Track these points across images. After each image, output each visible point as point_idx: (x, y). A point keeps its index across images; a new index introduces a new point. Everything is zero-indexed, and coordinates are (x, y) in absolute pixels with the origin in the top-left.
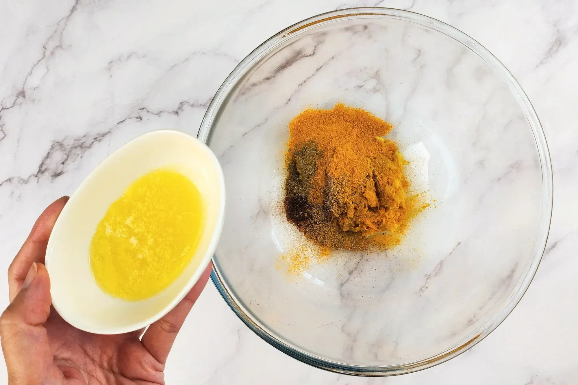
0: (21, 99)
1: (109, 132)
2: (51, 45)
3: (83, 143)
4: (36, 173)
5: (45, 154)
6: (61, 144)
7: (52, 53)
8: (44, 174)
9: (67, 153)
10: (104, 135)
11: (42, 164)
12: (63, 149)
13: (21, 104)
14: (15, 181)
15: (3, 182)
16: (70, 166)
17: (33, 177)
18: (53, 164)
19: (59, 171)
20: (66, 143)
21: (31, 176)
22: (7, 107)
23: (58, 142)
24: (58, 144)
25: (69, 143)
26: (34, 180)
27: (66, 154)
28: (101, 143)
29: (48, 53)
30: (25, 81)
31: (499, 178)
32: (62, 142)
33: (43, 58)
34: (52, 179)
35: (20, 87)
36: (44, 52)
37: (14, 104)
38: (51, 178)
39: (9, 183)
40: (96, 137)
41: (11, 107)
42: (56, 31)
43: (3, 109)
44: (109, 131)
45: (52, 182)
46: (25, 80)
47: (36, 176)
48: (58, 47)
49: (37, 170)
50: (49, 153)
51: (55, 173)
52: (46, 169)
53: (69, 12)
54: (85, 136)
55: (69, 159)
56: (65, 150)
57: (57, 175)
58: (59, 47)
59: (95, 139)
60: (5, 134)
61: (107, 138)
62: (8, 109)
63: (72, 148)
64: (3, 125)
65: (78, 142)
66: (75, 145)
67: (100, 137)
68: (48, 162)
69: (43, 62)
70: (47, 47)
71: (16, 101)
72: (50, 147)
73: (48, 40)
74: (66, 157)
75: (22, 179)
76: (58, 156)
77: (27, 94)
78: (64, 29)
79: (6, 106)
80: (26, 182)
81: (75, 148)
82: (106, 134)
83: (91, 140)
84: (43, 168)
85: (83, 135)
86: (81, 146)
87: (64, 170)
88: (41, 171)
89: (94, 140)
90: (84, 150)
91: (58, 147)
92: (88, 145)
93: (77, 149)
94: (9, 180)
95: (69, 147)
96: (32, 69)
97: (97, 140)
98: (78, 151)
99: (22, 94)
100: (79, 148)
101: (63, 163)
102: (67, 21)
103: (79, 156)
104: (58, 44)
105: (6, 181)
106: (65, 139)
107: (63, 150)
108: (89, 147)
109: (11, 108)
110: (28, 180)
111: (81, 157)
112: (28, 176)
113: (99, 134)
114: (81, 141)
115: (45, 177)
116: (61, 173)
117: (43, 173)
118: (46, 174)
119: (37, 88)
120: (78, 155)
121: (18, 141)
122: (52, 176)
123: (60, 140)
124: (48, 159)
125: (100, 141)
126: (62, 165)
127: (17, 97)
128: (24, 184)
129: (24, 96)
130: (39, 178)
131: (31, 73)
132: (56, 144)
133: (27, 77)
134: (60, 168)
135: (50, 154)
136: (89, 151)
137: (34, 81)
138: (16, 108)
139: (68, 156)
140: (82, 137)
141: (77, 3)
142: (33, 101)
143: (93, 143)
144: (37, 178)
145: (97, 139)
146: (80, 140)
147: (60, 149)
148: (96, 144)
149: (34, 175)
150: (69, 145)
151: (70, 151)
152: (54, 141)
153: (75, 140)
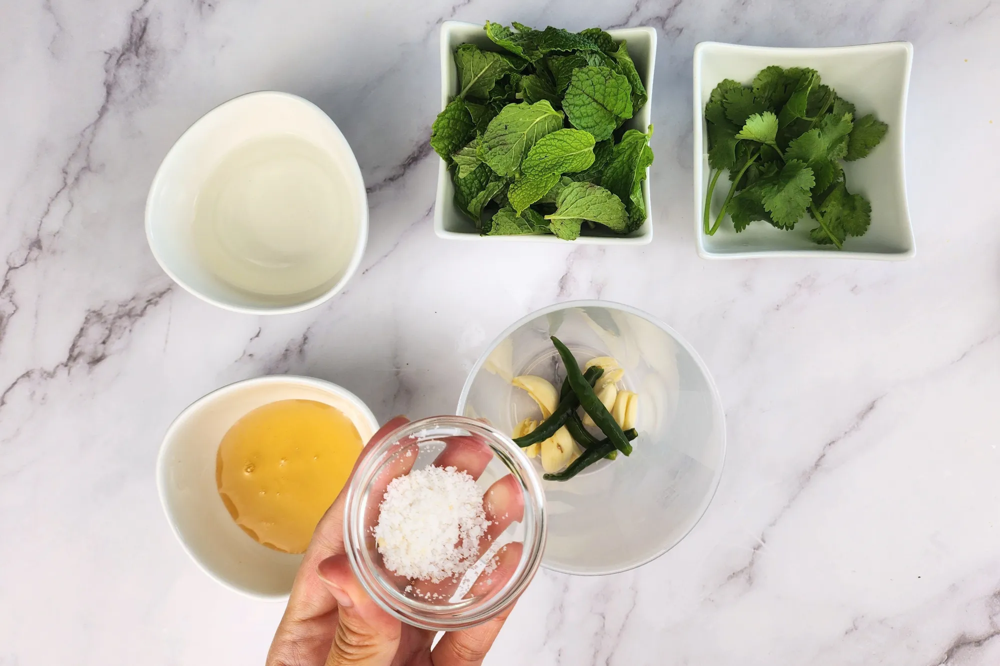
0: (35, 253)
1: (169, 289)
2: (74, 168)
3: (131, 310)
4: (65, 360)
5: (77, 331)
6: (98, 314)
7: (77, 179)
8: (77, 361)
9: (109, 326)
10: (161, 295)
11: (74, 346)
12: (103, 321)
13: (36, 260)
14: (35, 376)
15: (18, 379)
16: (115, 345)
17: (61, 367)
18: (88, 345)
19: (99, 355)
20: (105, 312)
21: (58, 366)
22: (16, 266)
23: (94, 312)
24: (95, 314)
25: (110, 311)
26: (63, 373)
27: (107, 328)
28: (158, 306)
29: (70, 180)
30: (41, 224)
31: (778, 306)
32: (100, 311)
33: (63, 188)
34: (90, 368)
35: (33, 235)
36: (65, 179)
37: (26, 259)
38: (86, 366)
39: (27, 378)
40: (148, 299)
41: (22, 265)
42: (79, 146)
43: (10, 269)
44: (168, 287)
45: (89, 372)
46: (39, 223)
47: (66, 366)
48: (84, 169)
49: (67, 356)
50: (82, 329)
51: (94, 358)
52: (80, 354)
53: (98, 116)
54: (133, 299)
55: (112, 336)
56: (105, 322)
57: (96, 361)
58: (87, 168)
59: (149, 301)
60: (16, 306)
61: (166, 297)
62: (17, 268)
63: (115, 319)
64: (12, 294)
65: (123, 308)
66: (121, 314)
67: (154, 298)
68: (82, 341)
69: (65, 192)
70: (68, 170)
71: (28, 255)
72: (83, 320)
73: (69, 159)
74: (107, 332)
75: (45, 372)
76: (96, 332)
77: (45, 243)
78: (91, 142)
79: (15, 264)
80: (51, 375)
81: (120, 317)
82: (164, 292)
83: (141, 304)
84: (76, 351)
85: (130, 297)
86: (129, 314)
87: (106, 353)
88: (72, 358)
89: (146, 304)
90: (133, 319)
91: (95, 319)
92: (139, 312)
93: (124, 319)
94: (27, 375)
95: (112, 317)
96: (49, 205)
97: (151, 304)
98: (125, 322)
99: (37, 244)
100: (127, 317)
101: (104, 343)
102: (95, 129)
103: (127, 330)
104: (84, 164)
105: (23, 376)
106: (103, 307)
107: (102, 323)
108: (141, 315)
109: (22, 267)
110: (55, 372)
111: (130, 331)
112: (57, 364)
113: (154, 294)
114: (128, 308)
115: (78, 366)
116: (103, 358)
117: (75, 359)
118: (82, 361)
119: (58, 232)
120: (125, 328)
121: (36, 316)
122: (89, 363)
123: (97, 308)
124: (82, 338)
125: (156, 303)
126: (102, 345)
127: (30, 249)
128: (48, 379)
129: (40, 247)
130: (71, 367)
131: (47, 213)
132: (91, 314)
133: (42, 219)
134: (100, 350)
135: (84, 331)
136: (141, 320)
137: (53, 223)
138: (30, 265)
139: (110, 331)
140: (130, 301)
141: (107, 101)
142: (54, 252)
143: (145, 308)
144: (66, 368)
145: (152, 301)
146: (126, 305)
147: (98, 321)
148: (151, 309)
149: (62, 364)
150: (110, 314)
151: (113, 323)
152: (89, 310)
153: (120, 306)
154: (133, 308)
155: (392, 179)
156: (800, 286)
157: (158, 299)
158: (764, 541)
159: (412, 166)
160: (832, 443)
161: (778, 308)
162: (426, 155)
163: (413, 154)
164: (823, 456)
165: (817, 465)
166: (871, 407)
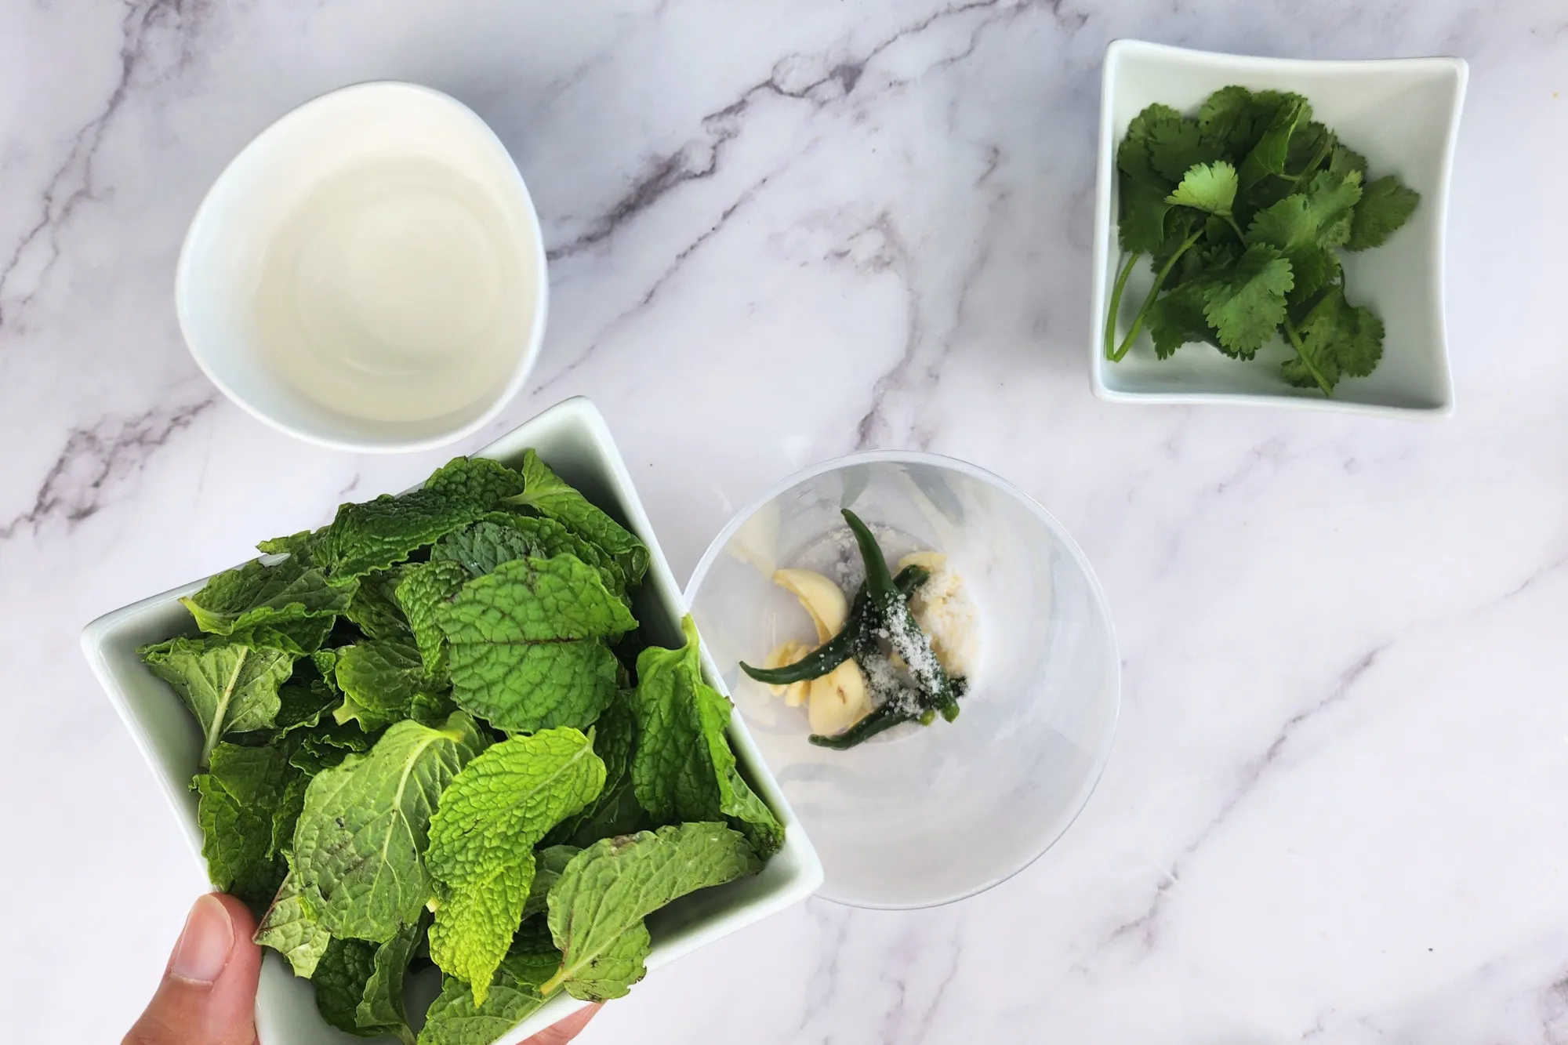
1: (209, 402)
2: (64, 191)
3: (144, 434)
4: (30, 510)
5: (52, 463)
6: (90, 437)
7: (67, 210)
8: (51, 512)
9: (106, 457)
10: (196, 410)
11: (46, 488)
12: (97, 448)
16: (114, 489)
17: (23, 521)
18: (72, 488)
19: (87, 505)
20: (101, 434)
21: (17, 520)
23: (83, 433)
24: (84, 437)
25: (109, 434)
26: (25, 531)
27: (103, 461)
28: (190, 429)
29: (56, 212)
30: (3, 282)
31: (1221, 485)
32: (94, 430)
33: (43, 225)
34: (71, 526)
36: (47, 207)
38: (66, 522)
40: (176, 415)
42: (73, 156)
44: (208, 398)
45: (70, 532)
47: (32, 519)
48: (79, 194)
49: (34, 503)
50: (61, 461)
51: (78, 510)
52: (55, 502)
53: (107, 107)
54: (149, 414)
55: (112, 474)
56: (101, 450)
57: (82, 514)
58: (83, 194)
59: (176, 420)
61: (204, 414)
63: (117, 445)
65: (131, 429)
66: (127, 438)
67: (184, 415)
68: (59, 481)
69: (46, 231)
70: (53, 195)
72: (64, 444)
73: (57, 176)
74: (103, 467)
76: (84, 466)
77: (7, 317)
78: (94, 150)
80: (6, 534)
81: (126, 444)
82: (201, 407)
83: (160, 425)
84: (50, 497)
85: (143, 412)
86: (140, 440)
87: (100, 502)
88: (43, 506)
89: (171, 424)
90: (147, 449)
91: (82, 444)
92: (157, 437)
93: (132, 447)
95: (111, 443)
96: (18, 251)
97: (179, 424)
98: (134, 452)
100: (136, 444)
101: (97, 485)
102: (102, 128)
103: (137, 465)
104: (79, 186)
106: (99, 425)
107: (95, 451)
108: (161, 442)
110: (12, 529)
111: (142, 467)
112: (15, 516)
113: (182, 408)
114: (140, 429)
115: (52, 521)
116: (92, 510)
117: (47, 509)
118: (58, 514)
119: (30, 298)
120: (133, 462)
122: (70, 518)
123: (87, 425)
124: (61, 476)
125: (187, 424)
126: (93, 491)
128: (2, 540)
130: (40, 522)
131: (14, 263)
132: (78, 436)
133: (5, 273)
134: (90, 496)
135: (65, 462)
136: (160, 451)
137: (23, 282)
139: (108, 465)
140: (143, 418)
141: (125, 83)
142: (21, 330)
143: (169, 431)
144: (32, 523)
145: (180, 420)
146: (138, 424)
147: (89, 448)
148: (178, 434)
149: (26, 516)
150: (109, 439)
151: (114, 454)
152: (74, 430)
153: (127, 425)
154: (150, 429)
155: (590, 239)
156: (1259, 454)
157: (191, 418)
158: (1176, 875)
159: (625, 219)
160: (1297, 719)
161: (1220, 489)
162: (650, 202)
163: (629, 198)
164: (1281, 740)
165: (1271, 754)
166: (1367, 662)
